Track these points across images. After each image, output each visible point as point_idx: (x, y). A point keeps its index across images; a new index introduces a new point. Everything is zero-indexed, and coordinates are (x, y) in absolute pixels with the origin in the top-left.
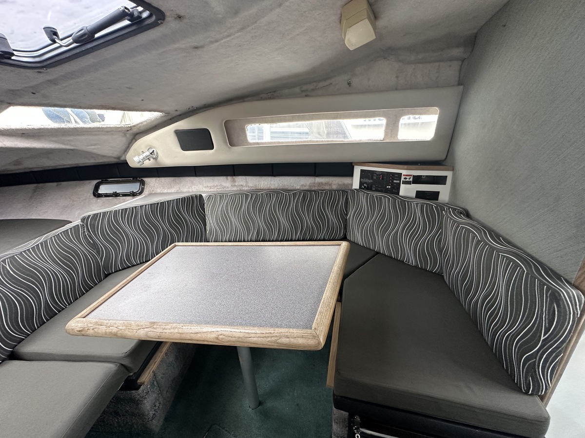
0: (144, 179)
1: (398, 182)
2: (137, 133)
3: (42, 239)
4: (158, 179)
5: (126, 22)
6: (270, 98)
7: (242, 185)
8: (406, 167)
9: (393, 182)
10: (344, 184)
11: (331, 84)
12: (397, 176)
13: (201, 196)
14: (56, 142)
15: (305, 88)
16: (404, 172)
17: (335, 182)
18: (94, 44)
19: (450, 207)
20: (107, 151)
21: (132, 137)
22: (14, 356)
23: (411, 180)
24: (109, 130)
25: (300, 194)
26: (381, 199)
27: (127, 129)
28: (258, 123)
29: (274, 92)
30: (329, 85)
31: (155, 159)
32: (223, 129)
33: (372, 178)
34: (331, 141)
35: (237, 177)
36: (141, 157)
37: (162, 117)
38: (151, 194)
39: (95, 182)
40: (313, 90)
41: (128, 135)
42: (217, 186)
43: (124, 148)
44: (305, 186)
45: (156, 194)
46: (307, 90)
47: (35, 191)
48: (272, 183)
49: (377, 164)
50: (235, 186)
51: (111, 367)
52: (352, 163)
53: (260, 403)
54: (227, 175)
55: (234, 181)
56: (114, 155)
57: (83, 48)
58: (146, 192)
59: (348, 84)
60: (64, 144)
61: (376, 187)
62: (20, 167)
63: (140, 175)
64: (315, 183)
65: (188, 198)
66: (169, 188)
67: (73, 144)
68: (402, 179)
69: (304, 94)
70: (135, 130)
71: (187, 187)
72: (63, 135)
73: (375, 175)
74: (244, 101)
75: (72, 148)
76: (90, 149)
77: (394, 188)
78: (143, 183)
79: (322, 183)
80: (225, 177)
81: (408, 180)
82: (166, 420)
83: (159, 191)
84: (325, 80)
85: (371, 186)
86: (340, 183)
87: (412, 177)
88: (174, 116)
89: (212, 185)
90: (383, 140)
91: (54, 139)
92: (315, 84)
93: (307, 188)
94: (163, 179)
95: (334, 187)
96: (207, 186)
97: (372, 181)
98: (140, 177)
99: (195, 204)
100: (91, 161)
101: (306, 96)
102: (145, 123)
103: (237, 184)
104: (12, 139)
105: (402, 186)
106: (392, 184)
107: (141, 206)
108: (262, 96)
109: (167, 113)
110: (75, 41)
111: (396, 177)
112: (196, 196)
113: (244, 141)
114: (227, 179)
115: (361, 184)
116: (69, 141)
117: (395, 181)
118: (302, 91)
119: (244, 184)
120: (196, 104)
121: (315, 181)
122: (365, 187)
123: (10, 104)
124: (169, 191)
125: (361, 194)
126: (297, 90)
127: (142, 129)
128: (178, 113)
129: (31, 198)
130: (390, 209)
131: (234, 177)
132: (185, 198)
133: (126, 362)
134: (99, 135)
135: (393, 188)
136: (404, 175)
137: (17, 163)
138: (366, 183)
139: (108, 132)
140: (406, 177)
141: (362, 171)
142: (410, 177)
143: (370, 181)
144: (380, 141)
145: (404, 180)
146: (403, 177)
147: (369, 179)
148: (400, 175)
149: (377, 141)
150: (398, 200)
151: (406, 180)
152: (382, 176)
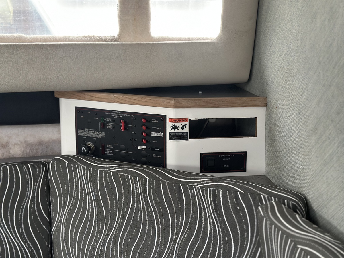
1: (160, 135)
8: (172, 101)
9: (148, 135)
10: (41, 143)
12: (156, 121)
16: (170, 113)
19: (271, 195)
23: (187, 129)
26: (125, 180)
33: (103, 128)
49: (111, 95)
52: (53, 93)
61: (115, 147)
68: (169, 129)
73: (109, 120)
77: (153, 149)
81: (180, 130)
85: (104, 147)
86: (31, 140)
87: (188, 124)
95: (17, 151)
97: (103, 134)
105: (171, 146)
106: (149, 141)
111: (155, 125)
115: (80, 141)
117: (154, 134)
122: (89, 148)
125: (80, 169)
130: (147, 204)
135: (151, 149)
136: (171, 120)
138: (90, 139)
140: (176, 124)
141: (79, 111)
142: (184, 124)
143: (100, 135)
144: (111, 41)
145: (173, 131)
146: (169, 125)
147: (97, 130)
148: (162, 119)
149: (105, 41)
150: (163, 182)
151: (177, 131)
152: (125, 122)
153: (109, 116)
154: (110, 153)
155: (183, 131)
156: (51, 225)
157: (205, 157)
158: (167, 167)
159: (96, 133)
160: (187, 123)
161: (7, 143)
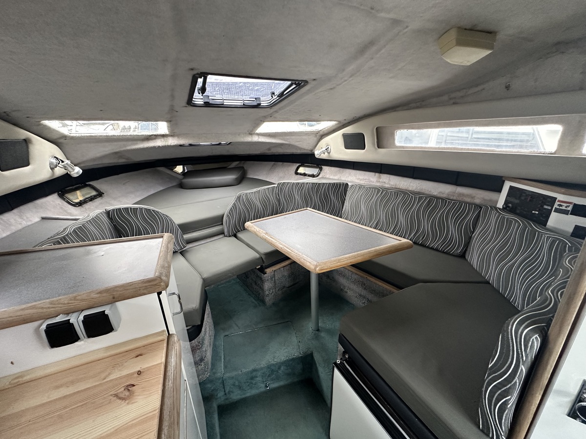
0: (323, 167)
1: (549, 208)
2: (323, 135)
3: (259, 189)
4: (330, 168)
5: (294, 86)
6: (418, 107)
7: (385, 182)
8: (563, 190)
9: (542, 206)
10: (490, 200)
11: (484, 89)
12: (550, 200)
13: (347, 184)
14: (282, 139)
15: (453, 95)
16: (560, 197)
17: (479, 196)
18: (284, 97)
20: (304, 146)
21: (320, 137)
22: (235, 236)
23: (570, 209)
24: (307, 133)
25: (426, 198)
26: (511, 223)
27: (316, 132)
28: (406, 129)
29: (423, 101)
30: (482, 90)
31: (329, 153)
32: (374, 134)
33: (520, 198)
34: (478, 150)
35: (383, 175)
36: (320, 151)
37: (336, 124)
38: (322, 178)
39: (298, 165)
40: (462, 97)
41: (318, 136)
42: (366, 179)
43: (315, 144)
44: (443, 194)
45: (326, 178)
46: (455, 98)
47: (273, 166)
48: (412, 184)
49: (530, 183)
50: (379, 182)
51: (257, 256)
52: (502, 177)
53: (318, 330)
54: (376, 172)
55: (380, 178)
56: (309, 149)
57: (282, 98)
58: (320, 176)
59: (506, 87)
60: (285, 141)
61: (522, 209)
62: (270, 152)
63: (321, 163)
64: (454, 193)
65: (337, 184)
66: (334, 176)
67: (289, 141)
68: (556, 206)
69: (452, 101)
70: (321, 133)
71: (345, 177)
72: (285, 136)
73: (524, 195)
74: (395, 111)
75: (288, 143)
76: (297, 144)
77: (542, 215)
78: (321, 169)
79: (463, 195)
80: (373, 173)
81: (563, 208)
82: (273, 304)
83: (328, 176)
84: (477, 86)
85: (516, 208)
86: (486, 198)
88: (344, 123)
89: (362, 178)
90: (555, 153)
91: (281, 138)
92: (465, 90)
93: (444, 196)
94: (333, 169)
95: (477, 201)
96: (359, 179)
97: (519, 201)
98: (320, 165)
99: (341, 189)
100: (299, 152)
101: (454, 103)
102: (327, 129)
103: (381, 180)
104: (265, 137)
105: (553, 215)
106: (541, 210)
107: (307, 183)
108: (411, 105)
109: (340, 122)
110: (278, 97)
111: (549, 202)
112: (343, 184)
113: (393, 144)
114: (375, 175)
115: (506, 202)
116: (287, 139)
117: (545, 207)
118: (450, 99)
119: (387, 181)
120: (358, 115)
121: (456, 190)
122: (509, 206)
123: (264, 122)
124: (334, 178)
125: (493, 213)
126: (445, 98)
127: (326, 132)
128: (347, 121)
129: (270, 169)
131: (381, 174)
132: (335, 183)
133: (263, 257)
134: (301, 136)
135: (540, 214)
136: (559, 201)
137: (269, 149)
138: (511, 203)
139: (306, 134)
140: (562, 204)
141: (511, 187)
142: (568, 205)
143: (517, 201)
144: (548, 154)
145: (558, 207)
146: (557, 203)
147: (516, 199)
148: (554, 199)
149: (543, 154)
150: (529, 229)
151: (561, 208)
152: (531, 197)
153: (525, 193)
154: (518, 211)
155: (566, 209)
156: (473, 234)
157: (577, 228)
158: (547, 226)
159: (515, 200)
160: (571, 205)
161: (475, 197)
